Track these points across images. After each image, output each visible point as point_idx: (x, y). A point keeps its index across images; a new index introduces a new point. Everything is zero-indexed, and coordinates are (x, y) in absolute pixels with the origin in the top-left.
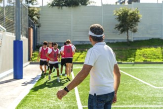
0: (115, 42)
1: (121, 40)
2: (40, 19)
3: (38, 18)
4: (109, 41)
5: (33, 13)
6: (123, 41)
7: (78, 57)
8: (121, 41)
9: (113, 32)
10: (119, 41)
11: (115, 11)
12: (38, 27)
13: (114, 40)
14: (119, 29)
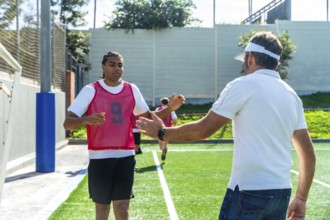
2: (90, 54)
5: (76, 42)
11: (241, 37)
12: (86, 69)
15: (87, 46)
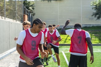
0: (91, 26)
1: (95, 24)
2: (35, 9)
3: (33, 8)
4: (86, 26)
5: (29, 5)
6: (98, 25)
7: (66, 39)
8: (96, 26)
9: (90, 19)
10: (94, 26)
11: (92, 2)
12: (33, 15)
13: (90, 25)
14: (95, 16)
15: (33, 7)
